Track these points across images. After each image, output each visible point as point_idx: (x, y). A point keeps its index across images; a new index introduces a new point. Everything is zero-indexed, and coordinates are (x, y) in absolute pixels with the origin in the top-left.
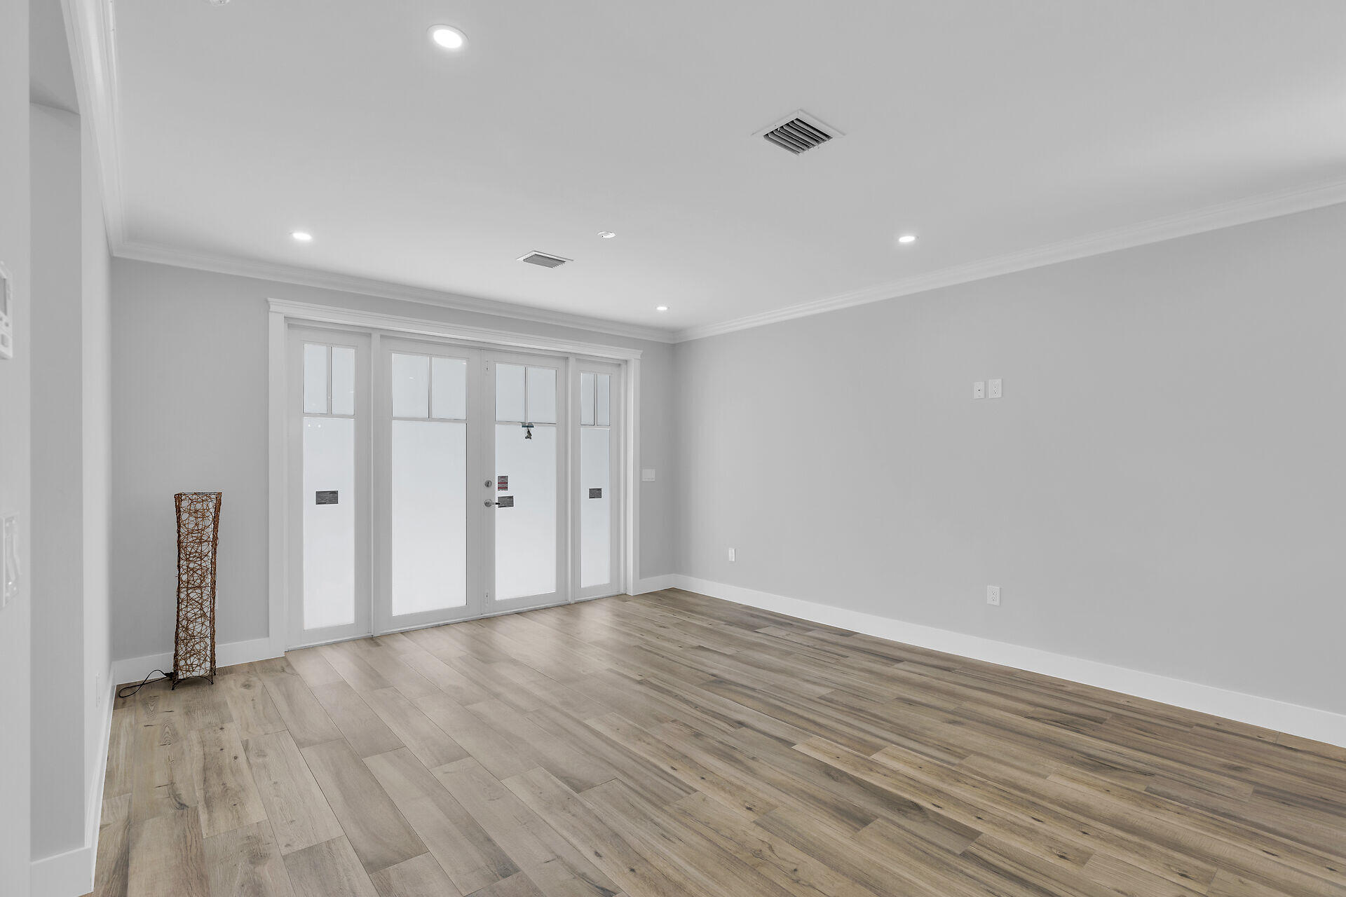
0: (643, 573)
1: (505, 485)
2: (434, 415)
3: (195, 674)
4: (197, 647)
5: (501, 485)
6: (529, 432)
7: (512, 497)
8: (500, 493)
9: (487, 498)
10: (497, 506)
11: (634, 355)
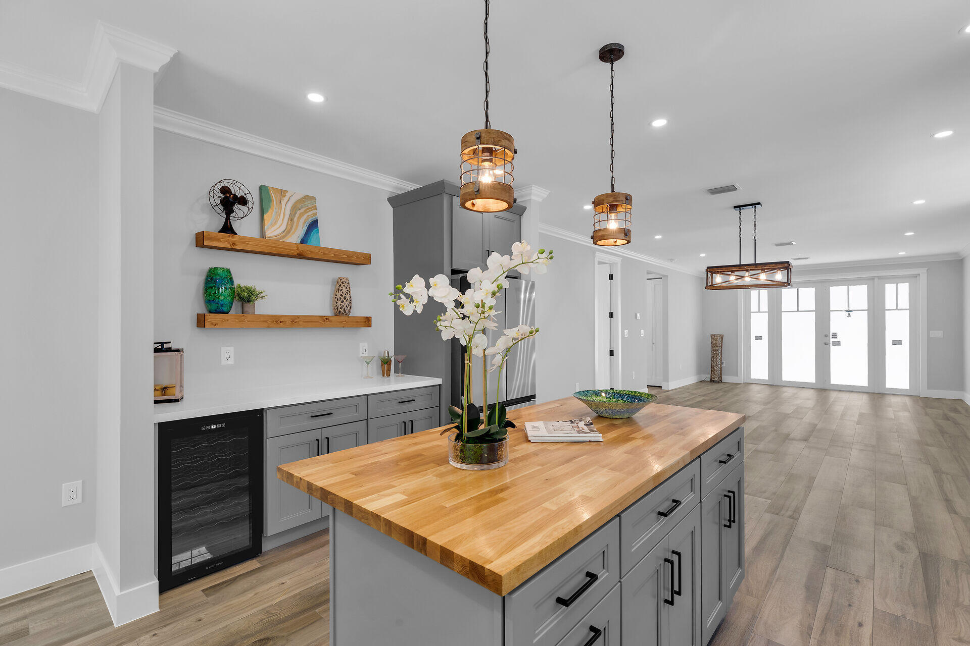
0: (930, 387)
1: (836, 336)
2: (799, 310)
3: (715, 380)
4: (715, 373)
5: (833, 336)
6: (849, 314)
7: (840, 342)
8: (832, 340)
9: (825, 341)
10: (831, 345)
11: (922, 271)
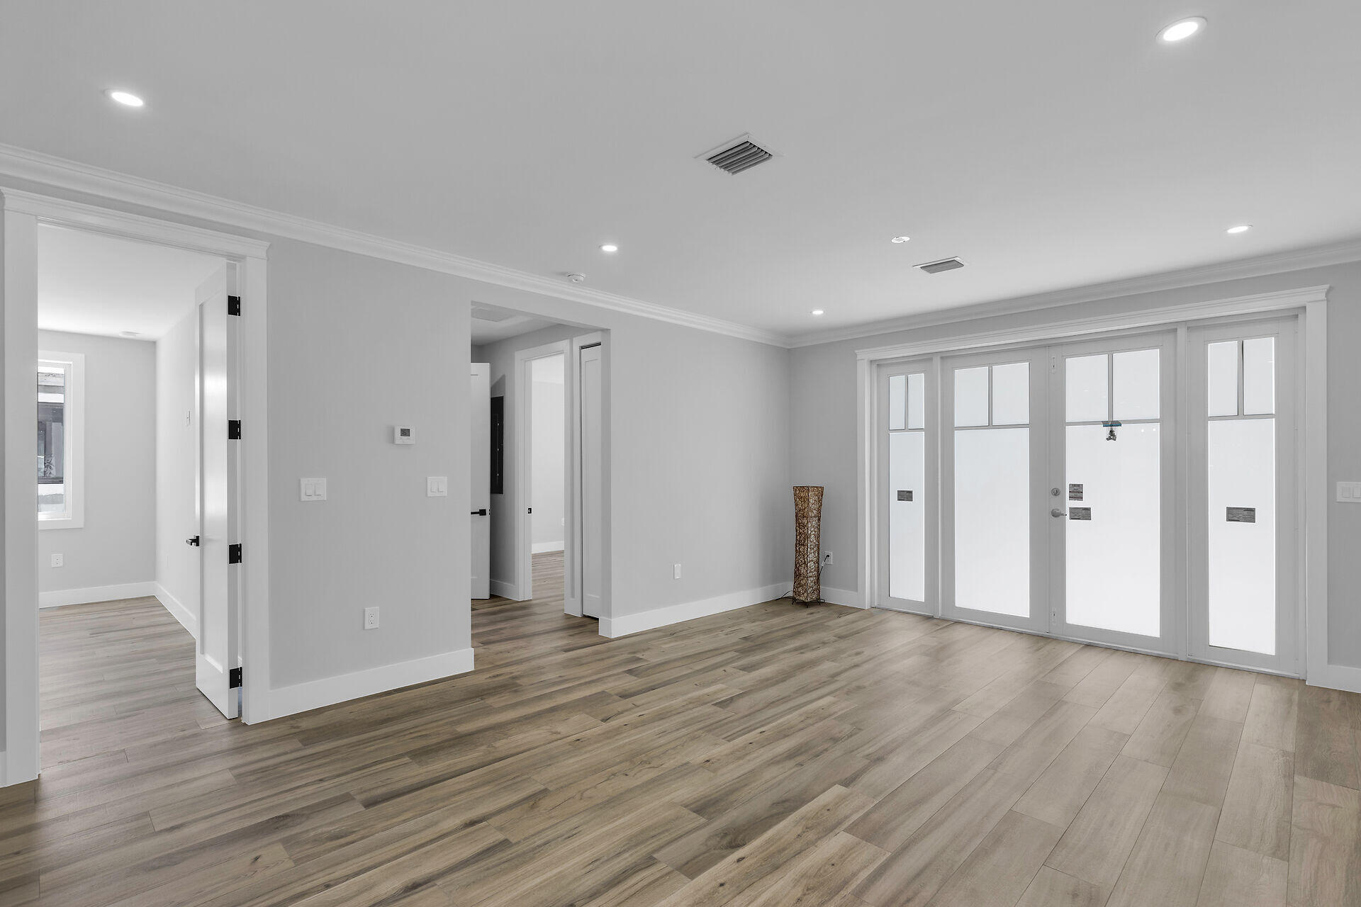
1: (1078, 495)
2: (994, 424)
3: (803, 599)
4: (804, 582)
5: (1073, 494)
6: (1112, 431)
7: (1089, 509)
8: (1072, 504)
9: (1053, 508)
10: (1068, 517)
11: (1313, 298)
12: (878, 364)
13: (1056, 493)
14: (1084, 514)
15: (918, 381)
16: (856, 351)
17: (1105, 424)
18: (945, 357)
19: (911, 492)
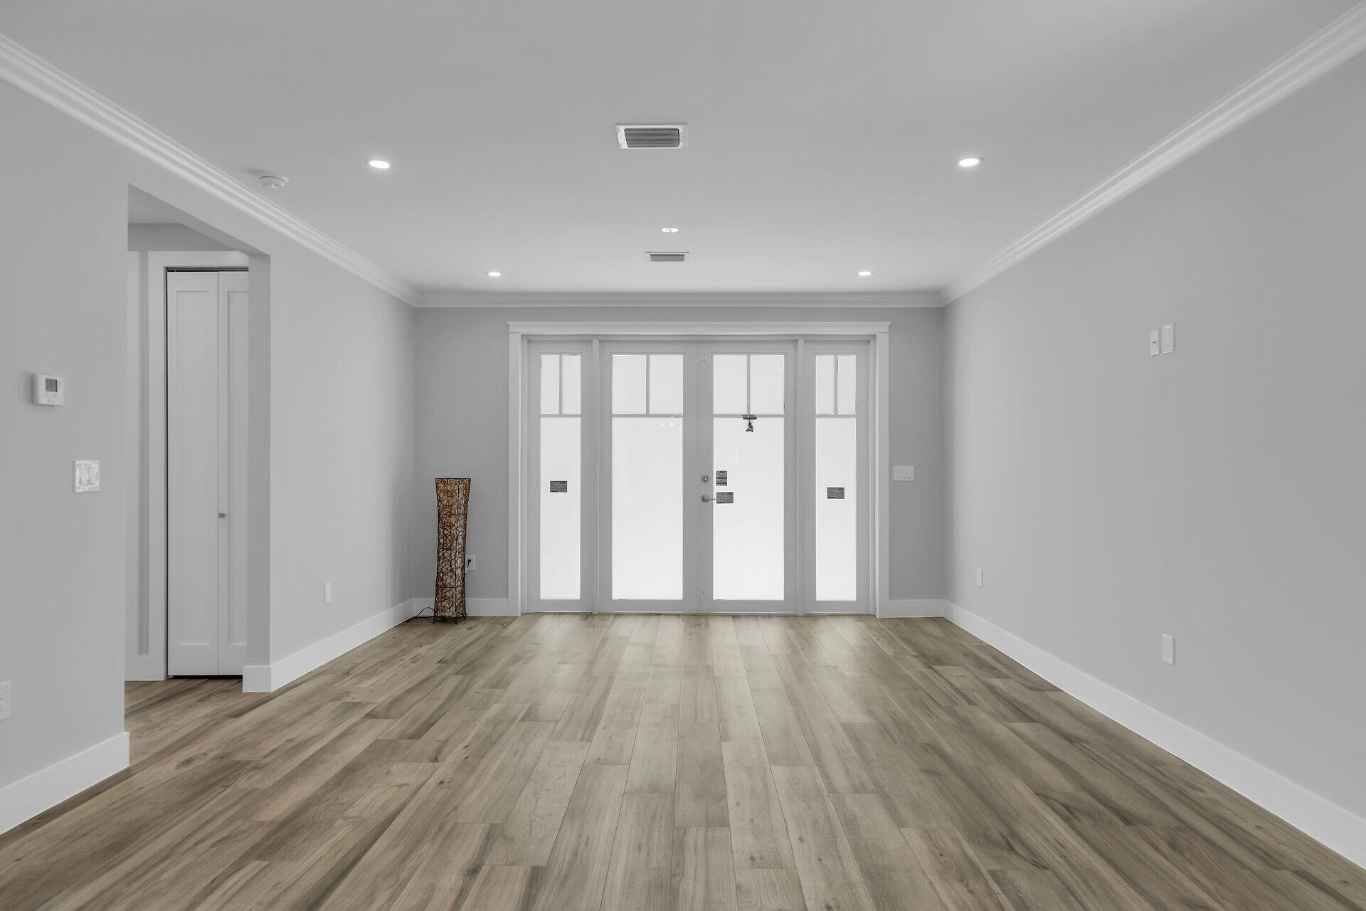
0: (893, 594)
1: (724, 480)
2: (651, 413)
3: (447, 614)
4: (448, 594)
5: (719, 480)
6: (750, 424)
7: (731, 494)
8: (718, 489)
9: (704, 493)
10: (715, 502)
11: (880, 329)
12: (529, 340)
13: (706, 479)
14: (727, 498)
15: (573, 363)
16: (509, 323)
17: (745, 417)
18: (605, 341)
19: (565, 482)
